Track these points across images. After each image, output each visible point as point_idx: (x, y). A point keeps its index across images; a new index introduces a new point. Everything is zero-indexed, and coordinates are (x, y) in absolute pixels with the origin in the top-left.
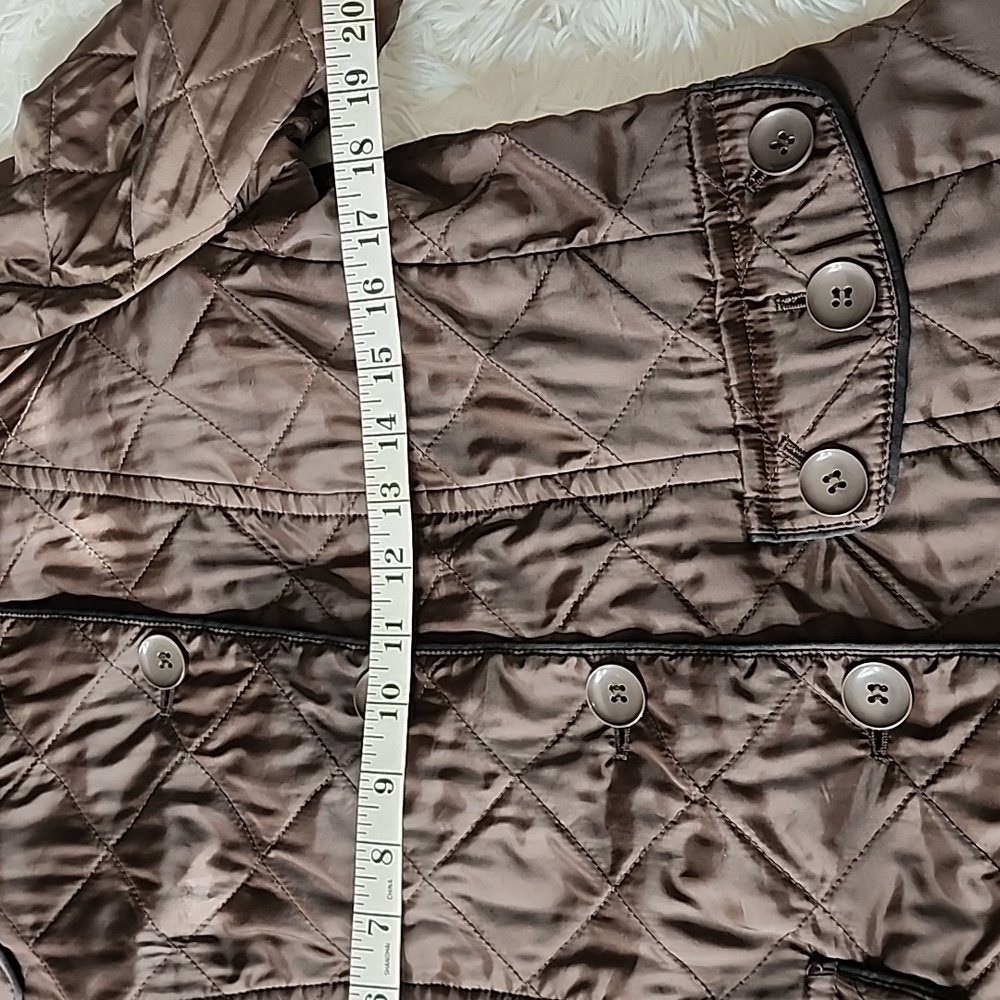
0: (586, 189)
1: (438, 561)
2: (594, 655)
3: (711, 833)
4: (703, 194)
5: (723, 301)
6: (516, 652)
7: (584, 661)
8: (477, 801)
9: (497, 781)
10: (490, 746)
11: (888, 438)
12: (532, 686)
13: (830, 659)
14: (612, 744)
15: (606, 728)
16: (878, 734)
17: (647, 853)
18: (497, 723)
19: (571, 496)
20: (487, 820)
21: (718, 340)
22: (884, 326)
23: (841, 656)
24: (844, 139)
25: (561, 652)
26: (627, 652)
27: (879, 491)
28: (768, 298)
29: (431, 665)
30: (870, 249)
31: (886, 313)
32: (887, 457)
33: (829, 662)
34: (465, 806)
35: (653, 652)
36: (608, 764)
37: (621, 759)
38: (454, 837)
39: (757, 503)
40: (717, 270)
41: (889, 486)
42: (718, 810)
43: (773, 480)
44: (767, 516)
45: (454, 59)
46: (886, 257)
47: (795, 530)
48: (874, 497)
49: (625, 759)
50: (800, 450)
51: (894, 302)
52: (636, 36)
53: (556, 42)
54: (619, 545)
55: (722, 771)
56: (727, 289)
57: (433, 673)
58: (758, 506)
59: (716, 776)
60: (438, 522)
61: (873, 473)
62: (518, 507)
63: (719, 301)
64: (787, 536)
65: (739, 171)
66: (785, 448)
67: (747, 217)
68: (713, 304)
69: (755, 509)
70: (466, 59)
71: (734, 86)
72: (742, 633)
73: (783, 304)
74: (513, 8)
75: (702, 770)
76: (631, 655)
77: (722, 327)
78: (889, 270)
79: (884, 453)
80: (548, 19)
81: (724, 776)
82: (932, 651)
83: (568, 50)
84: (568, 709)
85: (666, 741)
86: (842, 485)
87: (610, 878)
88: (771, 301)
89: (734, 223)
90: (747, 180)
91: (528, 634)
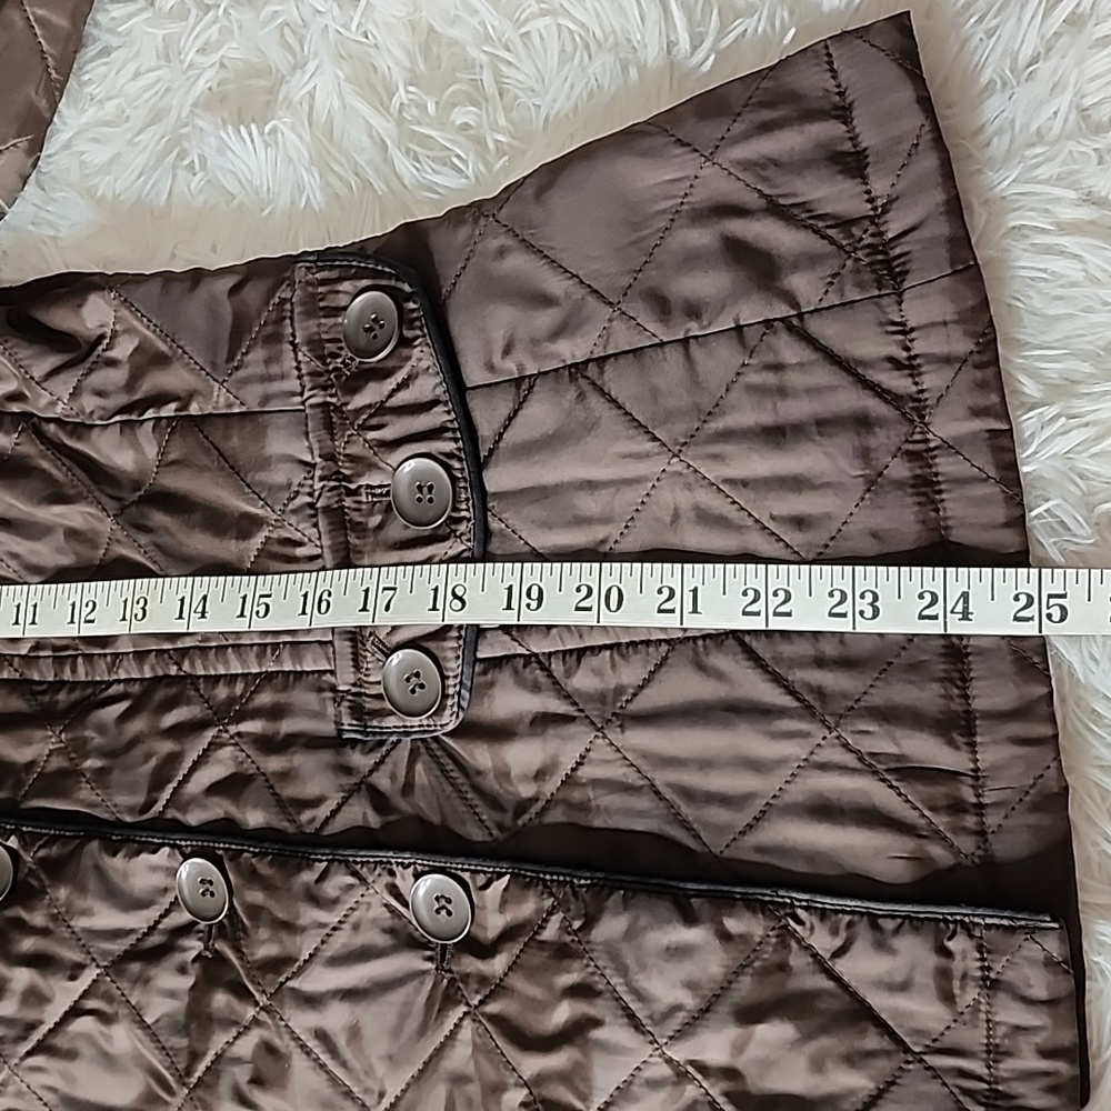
0: (191, 358)
1: (50, 733)
2: (187, 846)
3: (277, 1042)
4: (304, 372)
5: (321, 484)
6: (114, 838)
7: (177, 852)
8: (65, 992)
9: (87, 971)
10: (81, 935)
11: (461, 642)
12: (126, 875)
13: (400, 868)
14: (200, 939)
15: (195, 924)
16: (444, 947)
17: (219, 1057)
18: (86, 913)
19: (182, 673)
20: (75, 1012)
21: (315, 525)
22: (462, 527)
23: (410, 864)
24: (426, 331)
25: (156, 840)
26: (216, 845)
27: (453, 696)
28: (360, 486)
29: (34, 846)
30: (449, 446)
31: (464, 514)
32: (460, 661)
33: (398, 870)
34: (54, 995)
35: (240, 847)
36: (194, 960)
37: (206, 957)
38: (42, 1027)
39: (350, 697)
40: (316, 453)
41: (463, 691)
42: (282, 1019)
43: (366, 675)
44: (358, 711)
45: (99, 194)
46: (463, 456)
47: (382, 728)
48: (450, 702)
49: (210, 956)
50: (386, 647)
51: (470, 503)
52: (268, 189)
53: (193, 186)
54: (220, 731)
55: (288, 979)
56: (326, 472)
57: (35, 853)
58: (350, 701)
59: (282, 984)
60: (58, 690)
61: (448, 677)
62: (135, 680)
63: (318, 485)
64: (374, 734)
65: (338, 351)
66: (373, 643)
67: (343, 400)
68: (312, 486)
69: (347, 704)
70: (110, 195)
71: (334, 261)
72: (325, 833)
73: (374, 495)
74: (156, 146)
75: (269, 977)
76: (219, 849)
77: (319, 511)
78: (467, 471)
79: (458, 657)
80: (186, 162)
81: (290, 984)
82: (489, 867)
83: (201, 198)
84: (162, 900)
85: (242, 942)
86: (422, 686)
87: (186, 1080)
88: (363, 490)
89: (333, 404)
90: (343, 362)
91: (128, 819)
